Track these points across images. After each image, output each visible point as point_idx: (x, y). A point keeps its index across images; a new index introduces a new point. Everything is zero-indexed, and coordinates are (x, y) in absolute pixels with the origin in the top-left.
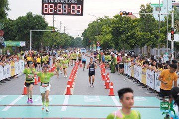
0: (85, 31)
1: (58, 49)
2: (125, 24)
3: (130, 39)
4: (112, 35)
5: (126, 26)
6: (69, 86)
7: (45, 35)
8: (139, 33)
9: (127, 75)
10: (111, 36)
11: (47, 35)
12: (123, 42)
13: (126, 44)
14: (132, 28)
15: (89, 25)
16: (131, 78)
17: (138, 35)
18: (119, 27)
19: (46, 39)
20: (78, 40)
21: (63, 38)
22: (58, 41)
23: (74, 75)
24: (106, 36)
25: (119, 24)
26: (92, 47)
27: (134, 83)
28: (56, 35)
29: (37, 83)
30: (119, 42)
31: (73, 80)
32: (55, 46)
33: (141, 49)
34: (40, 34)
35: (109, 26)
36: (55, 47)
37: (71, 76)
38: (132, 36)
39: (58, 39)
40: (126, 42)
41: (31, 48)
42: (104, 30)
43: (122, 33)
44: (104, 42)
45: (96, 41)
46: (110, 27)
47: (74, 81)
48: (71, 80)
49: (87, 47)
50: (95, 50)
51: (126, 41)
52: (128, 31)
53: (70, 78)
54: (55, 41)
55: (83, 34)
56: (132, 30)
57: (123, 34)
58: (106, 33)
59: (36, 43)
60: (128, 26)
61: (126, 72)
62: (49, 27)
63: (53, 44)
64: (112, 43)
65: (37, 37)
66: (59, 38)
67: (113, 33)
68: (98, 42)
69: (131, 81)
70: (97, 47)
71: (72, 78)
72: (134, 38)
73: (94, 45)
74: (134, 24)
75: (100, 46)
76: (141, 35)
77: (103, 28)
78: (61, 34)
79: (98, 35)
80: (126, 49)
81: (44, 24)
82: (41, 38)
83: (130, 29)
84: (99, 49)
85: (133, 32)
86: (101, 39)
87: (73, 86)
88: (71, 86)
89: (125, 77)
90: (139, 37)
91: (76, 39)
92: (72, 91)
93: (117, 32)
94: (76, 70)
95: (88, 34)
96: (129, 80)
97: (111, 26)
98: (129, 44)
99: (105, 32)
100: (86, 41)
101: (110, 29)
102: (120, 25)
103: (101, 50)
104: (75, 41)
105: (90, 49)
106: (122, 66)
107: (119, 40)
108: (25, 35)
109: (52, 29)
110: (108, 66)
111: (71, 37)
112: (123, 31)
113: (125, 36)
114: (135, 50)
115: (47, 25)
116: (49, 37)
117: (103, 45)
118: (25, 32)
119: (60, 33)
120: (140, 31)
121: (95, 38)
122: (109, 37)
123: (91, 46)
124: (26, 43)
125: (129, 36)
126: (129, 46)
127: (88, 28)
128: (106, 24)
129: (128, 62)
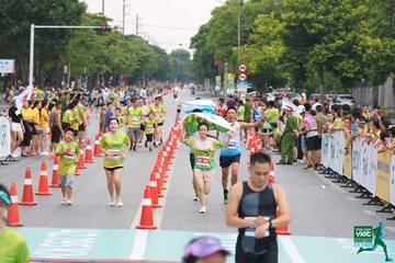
0: (203, 30)
1: (115, 84)
2: (328, 12)
3: (340, 59)
4: (286, 44)
5: (331, 18)
6: (148, 202)
7: (77, 40)
8: (369, 41)
9: (329, 172)
10: (282, 49)
11: (82, 42)
12: (319, 66)
13: (327, 74)
14: (349, 25)
15: (214, 13)
16: (343, 179)
17: (368, 47)
18: (307, 21)
19: (81, 53)
20: (179, 60)
21: (132, 52)
22: (116, 61)
23: (165, 168)
24: (266, 49)
25: (307, 10)
26: (222, 80)
27: (352, 198)
28: (112, 41)
29: (51, 191)
30: (308, 66)
31: (160, 182)
32: (107, 75)
33: (376, 92)
34: (62, 37)
35: (277, 16)
36: (107, 79)
37: (156, 170)
38: (348, 51)
39: (118, 55)
40: (330, 68)
41: (31, 79)
42: (261, 29)
43: (316, 39)
44: (260, 67)
45: (235, 64)
46: (281, 21)
47: (165, 185)
48: (154, 184)
49: (207, 82)
50: (230, 91)
51: (330, 64)
52: (336, 33)
53: (153, 178)
54: (107, 61)
55: (194, 40)
56: (348, 31)
57: (319, 43)
58: (267, 38)
59: (48, 66)
60: (337, 19)
61: (326, 162)
62: (88, 15)
63: (99, 69)
64: (284, 70)
65: (52, 46)
66: (120, 51)
67: (287, 40)
68: (243, 68)
69: (342, 191)
70: (236, 80)
71: (158, 176)
72: (354, 55)
73: (230, 77)
74: (355, 12)
75: (249, 79)
76: (377, 48)
77: (256, 22)
78: (127, 38)
79: (243, 43)
80: (329, 89)
81: (73, 5)
82: (63, 50)
83: (341, 26)
84: (243, 88)
85: (350, 36)
86: (250, 57)
87: (161, 201)
88: (155, 202)
89: (322, 176)
90: (369, 51)
91: (174, 54)
92: (158, 217)
93: (300, 38)
94: (170, 154)
95: (210, 41)
96: (337, 187)
97: (283, 16)
98: (337, 73)
99: (264, 36)
100: (205, 63)
101: (281, 27)
102: (311, 15)
103: (249, 91)
104: (170, 61)
105: (217, 88)
106: (315, 144)
107: (307, 61)
108: (14, 38)
109: (97, 24)
110: (272, 141)
111: (156, 49)
112: (321, 33)
113: (327, 49)
114: (356, 92)
115: (82, 8)
116: (88, 48)
117: (257, 75)
118: (15, 29)
119: (122, 36)
120: (374, 35)
121: (231, 53)
122: (276, 50)
123: (218, 78)
124: (17, 65)
125: (338, 49)
126: (337, 81)
127: (212, 22)
128: (268, 12)
129: (333, 131)
